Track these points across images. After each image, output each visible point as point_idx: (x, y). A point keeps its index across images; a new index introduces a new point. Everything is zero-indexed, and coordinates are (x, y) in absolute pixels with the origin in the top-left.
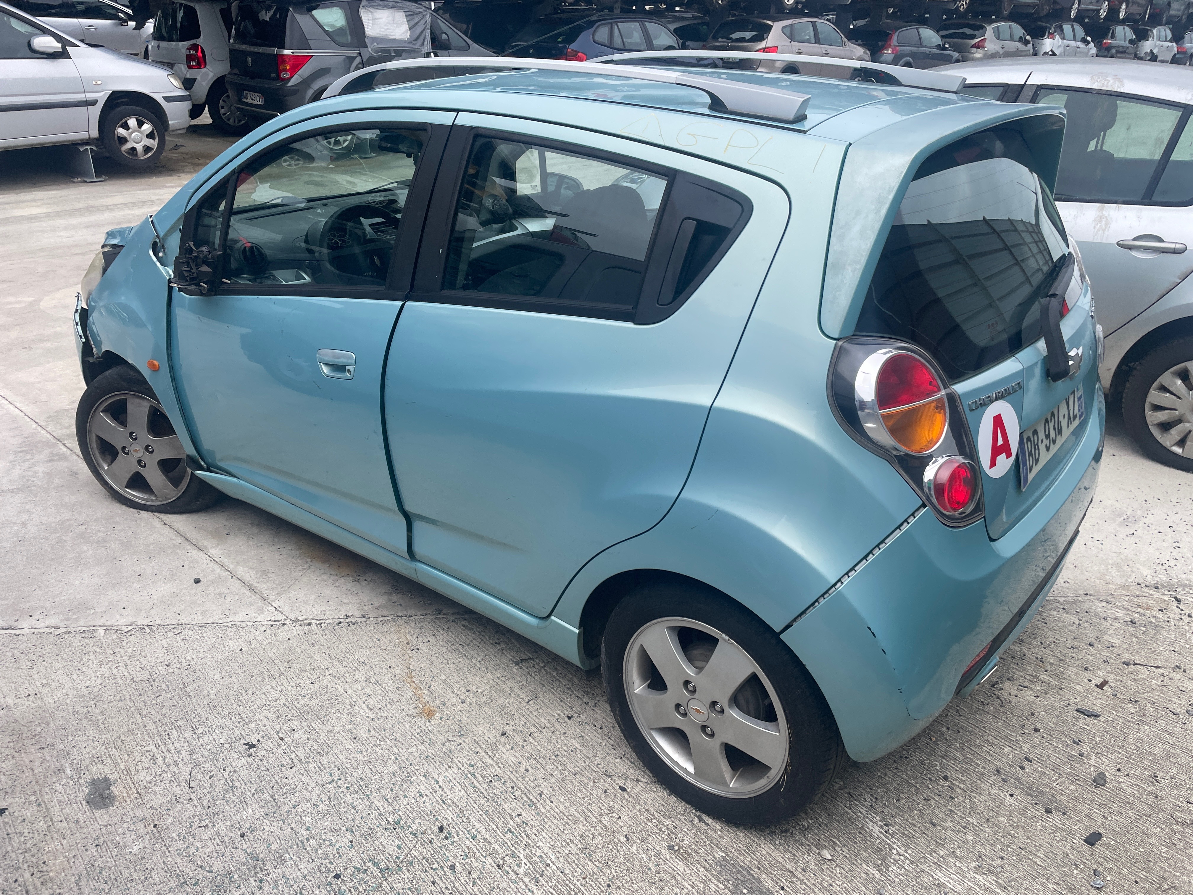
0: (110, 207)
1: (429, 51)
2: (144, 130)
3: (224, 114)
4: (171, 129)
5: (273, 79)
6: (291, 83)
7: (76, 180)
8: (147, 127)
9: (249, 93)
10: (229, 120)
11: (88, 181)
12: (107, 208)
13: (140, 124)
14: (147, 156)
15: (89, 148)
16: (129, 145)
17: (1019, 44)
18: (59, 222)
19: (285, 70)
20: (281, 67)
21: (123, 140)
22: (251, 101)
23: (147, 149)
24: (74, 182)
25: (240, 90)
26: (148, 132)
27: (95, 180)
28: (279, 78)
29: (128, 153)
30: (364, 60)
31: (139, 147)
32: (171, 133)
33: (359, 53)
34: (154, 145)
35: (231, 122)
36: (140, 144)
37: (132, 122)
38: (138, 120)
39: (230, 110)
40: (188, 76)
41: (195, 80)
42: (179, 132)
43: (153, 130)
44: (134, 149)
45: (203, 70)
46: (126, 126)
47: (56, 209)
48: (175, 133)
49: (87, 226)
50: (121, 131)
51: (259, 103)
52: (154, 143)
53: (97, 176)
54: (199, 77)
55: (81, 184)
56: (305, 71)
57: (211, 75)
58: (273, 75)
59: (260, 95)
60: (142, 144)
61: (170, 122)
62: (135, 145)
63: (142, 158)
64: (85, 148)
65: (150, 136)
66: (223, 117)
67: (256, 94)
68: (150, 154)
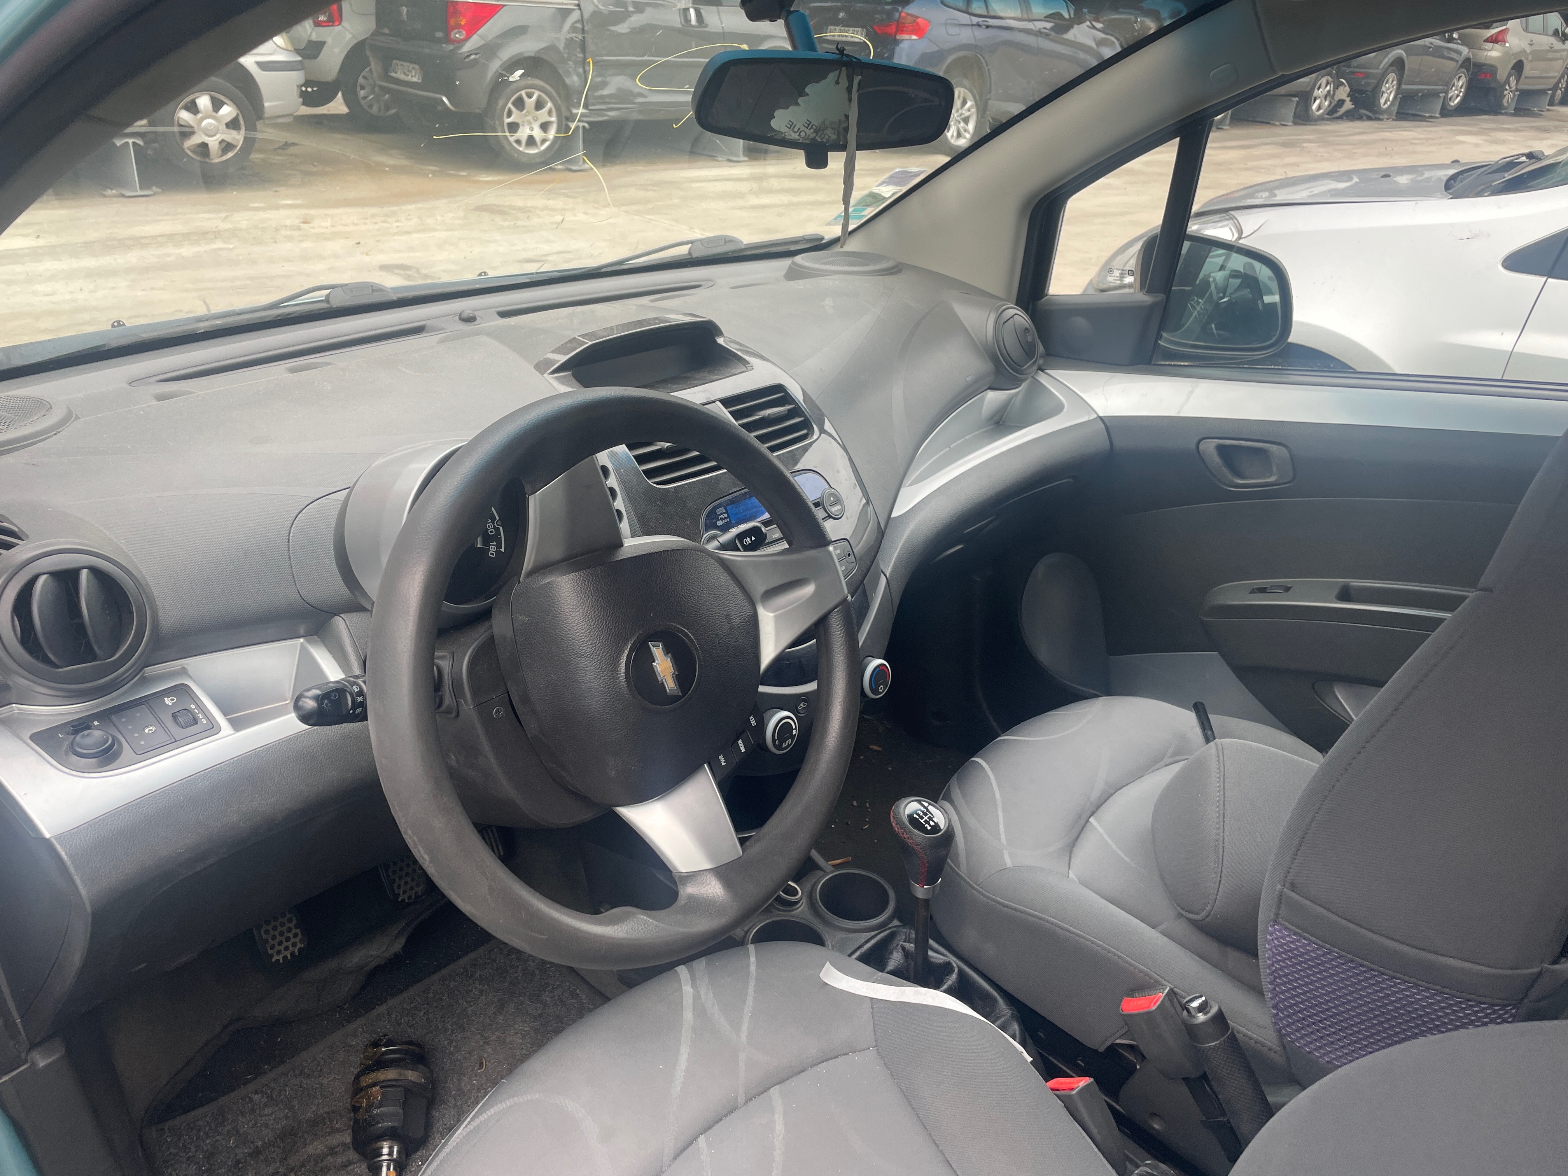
0: (144, 241)
1: (687, 7)
2: (222, 116)
3: (364, 98)
4: (266, 115)
5: (440, 41)
6: (467, 47)
7: (109, 192)
8: (228, 111)
9: (400, 63)
10: (371, 106)
11: (128, 194)
12: (139, 242)
13: (217, 105)
14: (224, 158)
15: (130, 141)
16: (196, 140)
17: (1553, 40)
18: (49, 265)
19: (458, 27)
20: (452, 22)
21: (187, 132)
22: (402, 77)
23: (227, 146)
24: (105, 196)
25: (388, 57)
26: (228, 119)
27: (139, 193)
28: (448, 40)
29: (192, 151)
30: (586, 16)
31: (213, 143)
32: (267, 122)
33: (578, 5)
34: (238, 141)
35: (375, 110)
36: (215, 138)
37: (204, 101)
38: (213, 99)
39: (373, 92)
40: (314, 37)
41: (323, 43)
42: (280, 120)
43: (237, 116)
44: (205, 145)
45: (337, 29)
46: (193, 108)
47: (53, 240)
48: (273, 121)
49: (90, 274)
50: (184, 115)
51: (415, 80)
52: (237, 137)
53: (141, 189)
54: (329, 40)
55: (115, 199)
56: (491, 29)
57: (348, 36)
58: (440, 35)
59: (417, 67)
60: (219, 137)
61: (266, 104)
62: (207, 140)
63: (217, 160)
64: (124, 141)
65: (233, 124)
66: (363, 102)
67: (411, 66)
68: (230, 155)
